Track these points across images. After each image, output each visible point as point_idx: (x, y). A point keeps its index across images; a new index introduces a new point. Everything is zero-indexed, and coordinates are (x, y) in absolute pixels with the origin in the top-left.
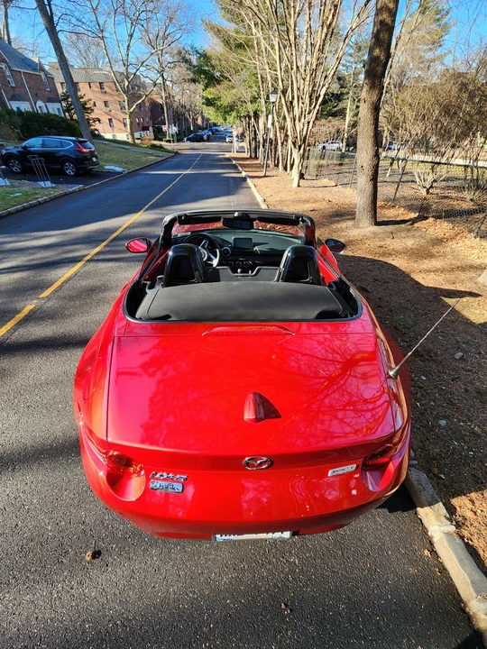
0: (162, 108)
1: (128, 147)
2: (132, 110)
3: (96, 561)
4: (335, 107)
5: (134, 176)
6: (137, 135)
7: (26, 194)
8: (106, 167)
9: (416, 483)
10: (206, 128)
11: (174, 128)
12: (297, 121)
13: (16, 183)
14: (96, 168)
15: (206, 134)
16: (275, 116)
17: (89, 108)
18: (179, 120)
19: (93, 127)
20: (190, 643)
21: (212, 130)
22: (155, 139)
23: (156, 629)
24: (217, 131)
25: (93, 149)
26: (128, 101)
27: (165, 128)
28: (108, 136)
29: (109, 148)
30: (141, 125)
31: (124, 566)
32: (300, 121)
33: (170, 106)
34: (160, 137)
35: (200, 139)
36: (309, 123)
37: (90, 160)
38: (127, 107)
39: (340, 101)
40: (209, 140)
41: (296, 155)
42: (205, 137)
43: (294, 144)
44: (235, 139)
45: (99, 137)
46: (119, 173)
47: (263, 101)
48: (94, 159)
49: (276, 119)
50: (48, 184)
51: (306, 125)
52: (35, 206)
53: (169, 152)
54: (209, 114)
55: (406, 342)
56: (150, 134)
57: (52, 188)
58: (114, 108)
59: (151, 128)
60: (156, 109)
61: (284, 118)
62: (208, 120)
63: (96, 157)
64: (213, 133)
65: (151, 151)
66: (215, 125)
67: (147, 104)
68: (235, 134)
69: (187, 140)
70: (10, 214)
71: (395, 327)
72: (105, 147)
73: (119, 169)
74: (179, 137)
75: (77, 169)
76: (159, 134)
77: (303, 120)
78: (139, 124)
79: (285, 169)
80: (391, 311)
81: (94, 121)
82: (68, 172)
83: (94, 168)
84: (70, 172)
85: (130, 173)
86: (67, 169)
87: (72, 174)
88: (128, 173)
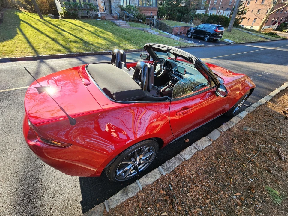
1: (252, 32)
2: (271, 13)
8: (225, 40)
13: (182, 40)
29: (240, 32)
48: (220, 35)
50: (192, 42)
58: (263, 12)
59: (277, 24)
65: (264, 36)
75: (210, 38)
82: (205, 39)
83: (218, 39)
84: (206, 39)
85: (236, 44)
86: (206, 38)
87: (207, 40)
88: (234, 44)
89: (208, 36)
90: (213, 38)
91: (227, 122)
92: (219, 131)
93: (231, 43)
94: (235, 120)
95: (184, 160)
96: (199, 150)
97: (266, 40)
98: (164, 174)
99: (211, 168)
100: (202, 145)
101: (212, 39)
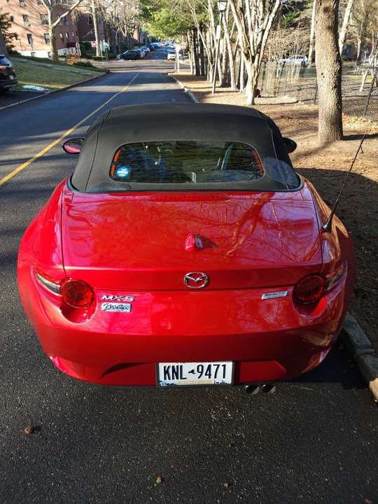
0: (91, 22)
1: (50, 65)
2: (55, 24)
3: (35, 436)
4: (297, 17)
5: (59, 96)
6: (61, 52)
8: (25, 87)
9: (371, 367)
10: (143, 45)
11: (105, 44)
12: (250, 31)
15: (143, 51)
16: (225, 27)
17: (5, 23)
18: (110, 35)
19: (9, 44)
20: (134, 498)
21: (150, 47)
22: (82, 57)
23: (98, 487)
24: (156, 47)
25: (11, 66)
26: (52, 14)
27: (94, 44)
28: (27, 53)
29: (27, 66)
30: (66, 42)
31: (64, 439)
32: (252, 30)
33: (100, 20)
34: (88, 54)
35: (136, 57)
36: (263, 31)
37: (6, 77)
38: (50, 21)
39: (302, 10)
40: (147, 57)
41: (250, 68)
42: (143, 54)
43: (247, 56)
44: (178, 55)
45: (16, 54)
46: (40, 93)
47: (210, 10)
48: (12, 77)
49: (226, 30)
51: (260, 34)
53: (100, 71)
54: (147, 27)
55: (371, 250)
56: (76, 51)
58: (34, 22)
59: (78, 45)
60: (84, 23)
61: (236, 29)
62: (146, 33)
63: (14, 75)
64: (152, 50)
65: (77, 70)
66: (154, 40)
67: (74, 17)
68: (178, 50)
69: (121, 58)
71: (359, 236)
72: (22, 65)
73: (40, 89)
74: (111, 55)
76: (87, 51)
77: (256, 30)
78: (63, 39)
79: (238, 87)
80: (355, 222)
81: (11, 37)
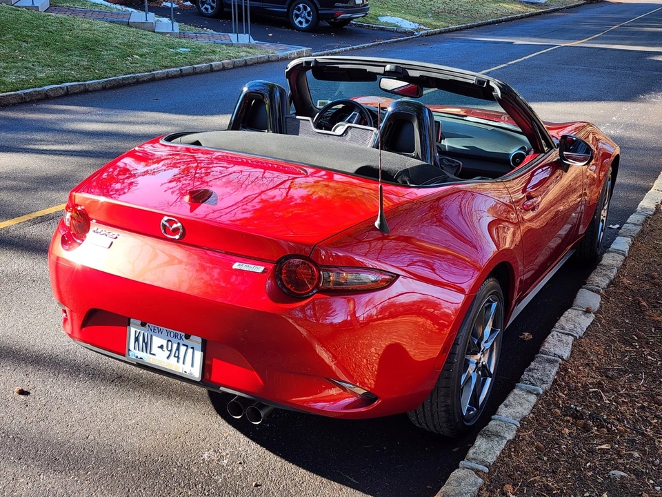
5: (434, 42)
7: (196, 52)
8: (383, 19)
13: (191, 30)
14: (358, 19)
46: (406, 33)
50: (245, 38)
52: (202, 72)
57: (248, 46)
70: (153, 79)
73: (407, 25)
75: (318, 17)
82: (296, 22)
83: (351, 19)
84: (301, 22)
85: (432, 34)
86: (297, 16)
87: (304, 25)
88: (427, 35)
89: (305, 8)
90: (334, 16)
91: (596, 268)
92: (592, 291)
93: (412, 33)
94: (611, 260)
95: (560, 361)
96: (578, 337)
97: (533, 11)
98: (541, 392)
99: (629, 362)
100: (575, 325)
101: (326, 17)
